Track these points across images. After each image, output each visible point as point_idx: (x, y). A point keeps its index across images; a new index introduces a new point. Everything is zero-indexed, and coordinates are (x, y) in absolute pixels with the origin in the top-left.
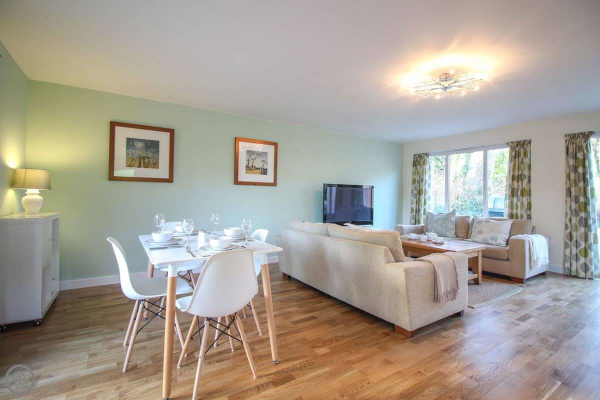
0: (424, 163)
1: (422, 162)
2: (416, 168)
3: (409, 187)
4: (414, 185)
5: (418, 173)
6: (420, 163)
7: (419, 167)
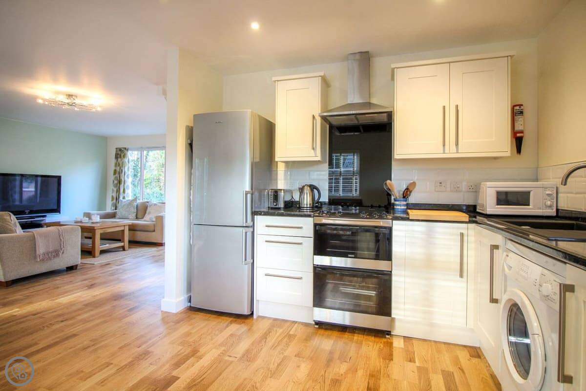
0: (124, 156)
1: (122, 155)
2: (117, 160)
3: (111, 177)
4: (115, 176)
5: (119, 165)
6: (121, 156)
7: (119, 159)
